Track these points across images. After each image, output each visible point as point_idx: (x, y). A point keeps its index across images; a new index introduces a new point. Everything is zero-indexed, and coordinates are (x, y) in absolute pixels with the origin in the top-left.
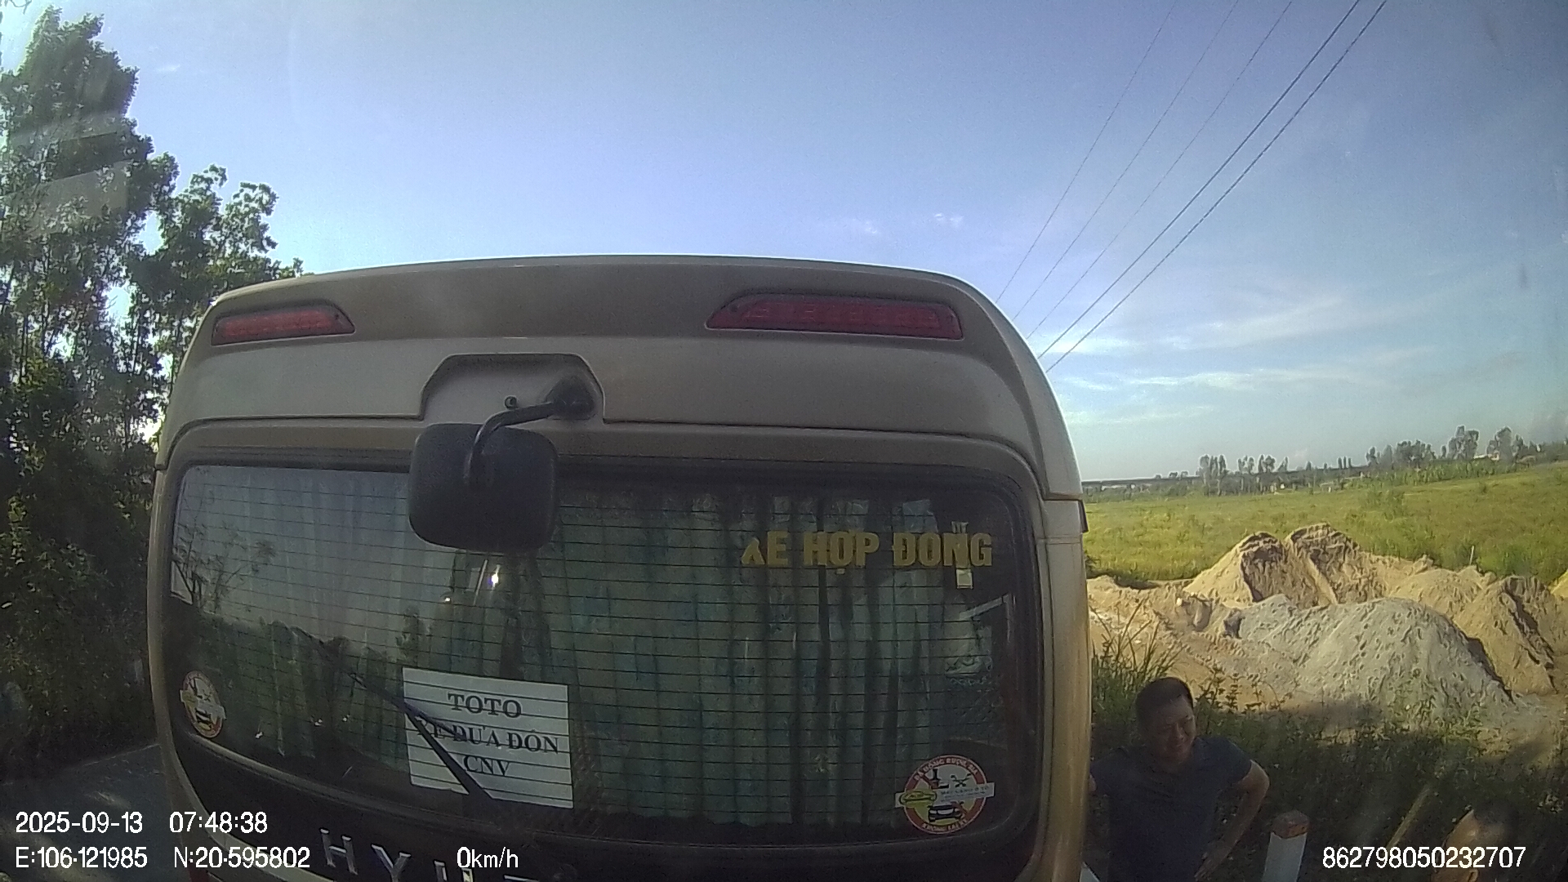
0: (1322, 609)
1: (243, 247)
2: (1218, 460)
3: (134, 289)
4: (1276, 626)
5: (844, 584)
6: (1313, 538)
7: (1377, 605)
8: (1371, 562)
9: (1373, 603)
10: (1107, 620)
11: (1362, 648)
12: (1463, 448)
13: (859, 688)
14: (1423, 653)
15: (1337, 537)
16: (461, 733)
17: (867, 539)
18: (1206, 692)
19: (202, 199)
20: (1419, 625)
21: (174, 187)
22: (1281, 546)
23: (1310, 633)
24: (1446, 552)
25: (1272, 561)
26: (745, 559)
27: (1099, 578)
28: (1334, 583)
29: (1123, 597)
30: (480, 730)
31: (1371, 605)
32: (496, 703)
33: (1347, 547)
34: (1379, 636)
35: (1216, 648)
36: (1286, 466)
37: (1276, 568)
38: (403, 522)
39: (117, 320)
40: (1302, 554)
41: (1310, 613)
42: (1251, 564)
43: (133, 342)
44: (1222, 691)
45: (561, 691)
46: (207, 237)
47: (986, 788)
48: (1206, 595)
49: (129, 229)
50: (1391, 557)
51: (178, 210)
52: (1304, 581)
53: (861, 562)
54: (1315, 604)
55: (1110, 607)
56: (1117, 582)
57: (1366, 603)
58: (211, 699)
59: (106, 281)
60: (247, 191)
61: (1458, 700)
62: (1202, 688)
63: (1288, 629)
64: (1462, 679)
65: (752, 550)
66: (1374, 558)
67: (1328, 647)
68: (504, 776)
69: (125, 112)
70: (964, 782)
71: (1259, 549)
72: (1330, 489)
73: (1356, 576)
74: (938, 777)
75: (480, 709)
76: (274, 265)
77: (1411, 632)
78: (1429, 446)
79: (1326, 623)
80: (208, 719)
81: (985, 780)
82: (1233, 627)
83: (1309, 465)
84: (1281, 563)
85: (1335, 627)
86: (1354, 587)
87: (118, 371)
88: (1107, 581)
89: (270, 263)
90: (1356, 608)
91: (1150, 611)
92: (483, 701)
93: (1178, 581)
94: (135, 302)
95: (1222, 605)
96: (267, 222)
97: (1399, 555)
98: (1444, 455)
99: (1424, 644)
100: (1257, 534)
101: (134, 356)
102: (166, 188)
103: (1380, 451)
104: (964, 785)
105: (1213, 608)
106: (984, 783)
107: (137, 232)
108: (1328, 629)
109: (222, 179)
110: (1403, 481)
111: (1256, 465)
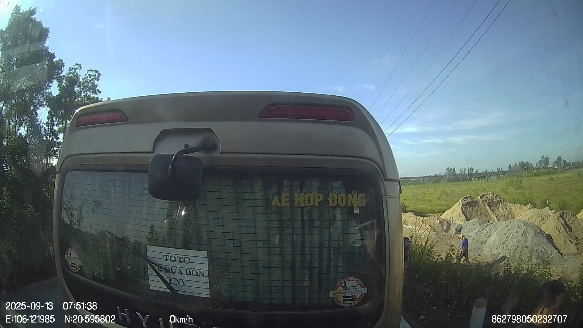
0: (492, 224)
1: (89, 93)
2: (453, 169)
3: (49, 109)
4: (475, 230)
5: (310, 213)
6: (488, 197)
7: (512, 222)
8: (510, 206)
9: (511, 221)
10: (412, 228)
11: (507, 238)
12: (544, 164)
13: (316, 251)
14: (530, 240)
15: (497, 197)
16: (168, 270)
17: (319, 196)
18: (448, 254)
19: (73, 75)
20: (528, 229)
21: (63, 71)
22: (476, 200)
23: (487, 232)
24: (538, 202)
25: (473, 206)
26: (273, 204)
27: (409, 213)
28: (496, 214)
29: (417, 220)
30: (175, 268)
31: (510, 222)
32: (181, 258)
33: (501, 201)
34: (513, 234)
35: (452, 239)
36: (478, 171)
37: (474, 209)
38: (146, 191)
39: (43, 121)
40: (484, 203)
41: (487, 225)
42: (465, 207)
43: (48, 129)
44: (454, 254)
45: (205, 254)
46: (75, 89)
47: (365, 289)
48: (448, 219)
49: (47, 87)
50: (517, 204)
51: (64, 80)
52: (485, 213)
53: (317, 204)
54: (489, 222)
55: (413, 224)
56: (415, 214)
57: (508, 221)
58: (77, 258)
59: (38, 106)
60: (90, 73)
61: (543, 257)
62: (447, 253)
63: (479, 231)
64: (544, 249)
65: (276, 200)
66: (511, 204)
67: (494, 238)
68: (184, 285)
69: (45, 44)
70: (356, 287)
71: (468, 201)
72: (494, 180)
73: (504, 211)
74: (346, 285)
75: (175, 261)
76: (100, 100)
77: (525, 232)
78: (531, 163)
79: (493, 229)
80: (75, 266)
81: (364, 286)
82: (459, 231)
83: (487, 171)
84: (476, 207)
85: (497, 230)
86: (503, 216)
87: (43, 140)
88: (411, 214)
89: (99, 99)
90: (504, 223)
91: (428, 225)
92: (176, 257)
93: (438, 214)
94: (49, 114)
95: (454, 223)
96: (97, 84)
97: (520, 203)
98: (537, 166)
99: (530, 236)
100: (467, 196)
101: (49, 134)
102: (60, 71)
103: (513, 165)
104: (356, 288)
105: (451, 224)
106: (363, 287)
107: (49, 88)
108: (494, 231)
109: (80, 68)
110: (522, 176)
111: (467, 170)
